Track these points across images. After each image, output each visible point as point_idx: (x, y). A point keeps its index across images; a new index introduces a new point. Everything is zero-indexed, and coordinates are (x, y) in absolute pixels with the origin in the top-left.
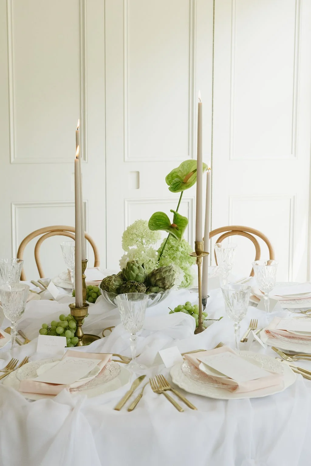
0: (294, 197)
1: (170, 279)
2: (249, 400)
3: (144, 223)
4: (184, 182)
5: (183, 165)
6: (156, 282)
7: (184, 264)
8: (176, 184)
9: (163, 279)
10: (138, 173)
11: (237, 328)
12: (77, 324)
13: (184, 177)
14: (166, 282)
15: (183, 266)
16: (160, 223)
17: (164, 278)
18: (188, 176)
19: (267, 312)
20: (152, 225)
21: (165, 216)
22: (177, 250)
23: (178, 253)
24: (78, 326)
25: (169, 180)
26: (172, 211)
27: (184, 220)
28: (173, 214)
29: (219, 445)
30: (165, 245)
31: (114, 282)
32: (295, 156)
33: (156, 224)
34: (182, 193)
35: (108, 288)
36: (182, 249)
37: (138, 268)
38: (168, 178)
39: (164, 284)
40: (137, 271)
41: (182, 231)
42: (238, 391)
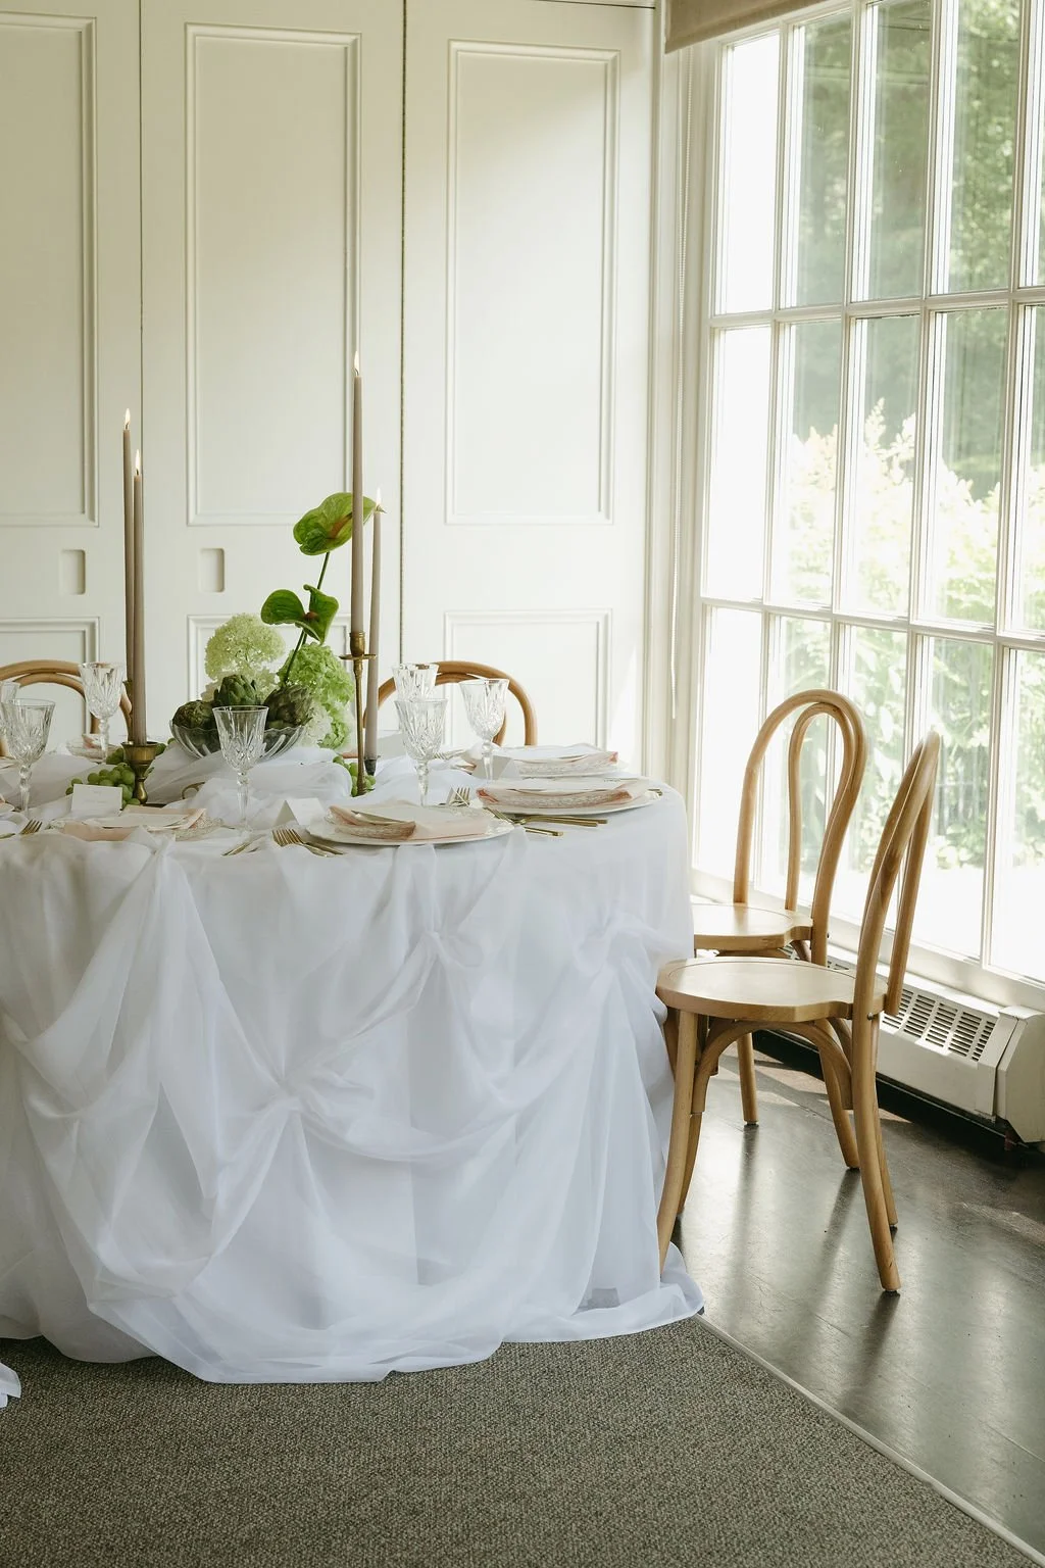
0: (606, 617)
1: (305, 707)
2: (432, 846)
3: (250, 620)
4: (331, 536)
5: (328, 503)
6: (278, 712)
7: (330, 699)
8: (315, 541)
9: (291, 706)
10: (222, 552)
11: (422, 773)
12: (137, 776)
13: (332, 527)
14: (297, 712)
15: (329, 701)
16: (285, 612)
17: (294, 704)
18: (338, 525)
19: (489, 778)
20: (269, 615)
21: (294, 600)
22: (318, 669)
23: (319, 675)
24: (138, 780)
25: (301, 533)
26: (307, 588)
27: (332, 603)
28: (309, 593)
29: (383, 906)
30: (291, 662)
31: (199, 711)
32: (608, 516)
33: (277, 614)
34: (328, 554)
35: (189, 721)
36: (328, 669)
37: (245, 686)
38: (298, 529)
39: (292, 714)
40: (242, 692)
41: (325, 625)
42: (415, 835)
